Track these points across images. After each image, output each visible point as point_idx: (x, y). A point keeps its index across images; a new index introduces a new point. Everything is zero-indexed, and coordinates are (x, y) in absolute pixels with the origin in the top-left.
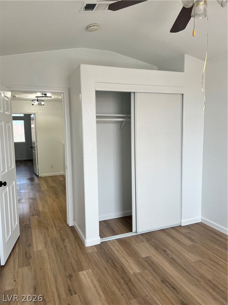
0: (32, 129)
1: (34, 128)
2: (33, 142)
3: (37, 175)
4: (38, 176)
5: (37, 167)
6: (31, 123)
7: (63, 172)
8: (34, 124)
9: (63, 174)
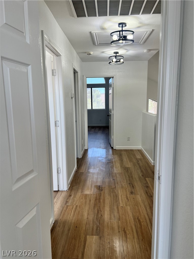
0: (109, 95)
1: (111, 94)
2: (110, 109)
3: (112, 146)
4: (112, 148)
5: (112, 138)
7: (141, 147)
8: (111, 89)
9: (141, 149)
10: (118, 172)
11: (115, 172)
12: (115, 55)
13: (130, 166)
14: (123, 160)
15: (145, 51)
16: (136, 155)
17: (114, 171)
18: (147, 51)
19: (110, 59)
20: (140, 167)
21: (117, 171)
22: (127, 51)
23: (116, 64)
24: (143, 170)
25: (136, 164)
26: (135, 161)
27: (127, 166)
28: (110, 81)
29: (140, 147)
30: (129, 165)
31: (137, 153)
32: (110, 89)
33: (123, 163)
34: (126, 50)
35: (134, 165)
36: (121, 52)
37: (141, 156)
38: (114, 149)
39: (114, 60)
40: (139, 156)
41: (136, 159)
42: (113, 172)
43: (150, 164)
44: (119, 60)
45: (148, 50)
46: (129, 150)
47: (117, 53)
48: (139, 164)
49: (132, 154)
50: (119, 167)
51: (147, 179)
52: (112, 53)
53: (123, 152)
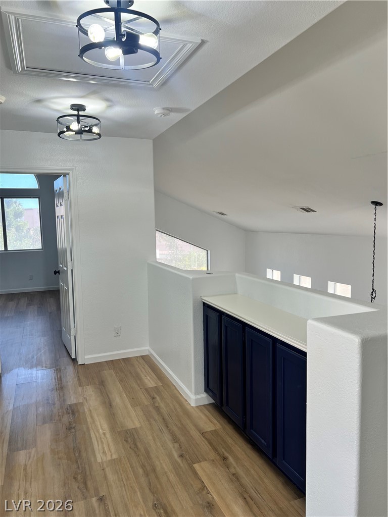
0: (57, 221)
1: (64, 217)
3: (73, 357)
4: (74, 361)
5: (73, 333)
6: (56, 201)
7: (148, 348)
8: (61, 205)
9: (147, 354)
10: (109, 458)
11: (99, 460)
12: (76, 113)
13: (138, 425)
14: (114, 404)
15: (157, 111)
16: (143, 376)
17: (96, 460)
18: (162, 111)
19: (60, 123)
20: (163, 419)
21: (104, 452)
22: (109, 106)
23: (78, 140)
24: (175, 429)
25: (151, 409)
26: (145, 400)
27: (130, 425)
28: (58, 184)
29: (145, 349)
30: (133, 419)
31: (143, 370)
32: (59, 205)
33: (114, 415)
34: (108, 103)
35: (148, 417)
36: (93, 106)
37: (155, 377)
38: (79, 363)
39: (75, 126)
40: (151, 378)
41: (146, 390)
42: (93, 459)
43: (185, 403)
44: (87, 129)
45: (164, 109)
46: (119, 359)
47: (79, 108)
48: (157, 409)
49: (131, 373)
50: (108, 435)
51: (196, 466)
52: (68, 109)
53: (105, 372)
